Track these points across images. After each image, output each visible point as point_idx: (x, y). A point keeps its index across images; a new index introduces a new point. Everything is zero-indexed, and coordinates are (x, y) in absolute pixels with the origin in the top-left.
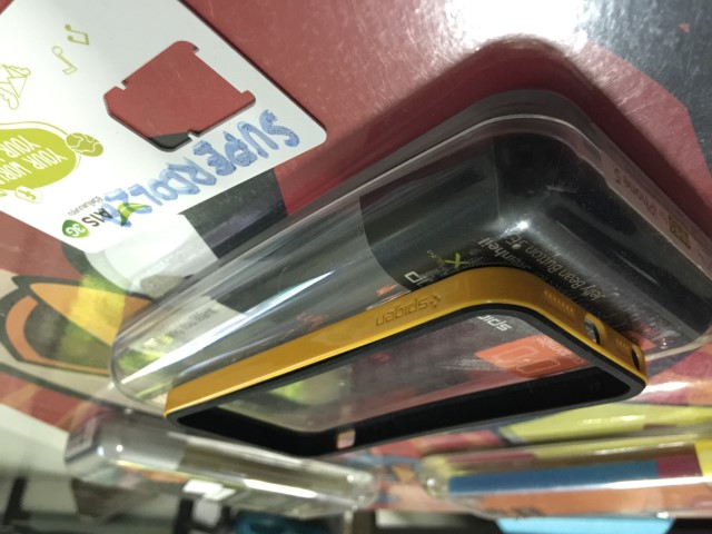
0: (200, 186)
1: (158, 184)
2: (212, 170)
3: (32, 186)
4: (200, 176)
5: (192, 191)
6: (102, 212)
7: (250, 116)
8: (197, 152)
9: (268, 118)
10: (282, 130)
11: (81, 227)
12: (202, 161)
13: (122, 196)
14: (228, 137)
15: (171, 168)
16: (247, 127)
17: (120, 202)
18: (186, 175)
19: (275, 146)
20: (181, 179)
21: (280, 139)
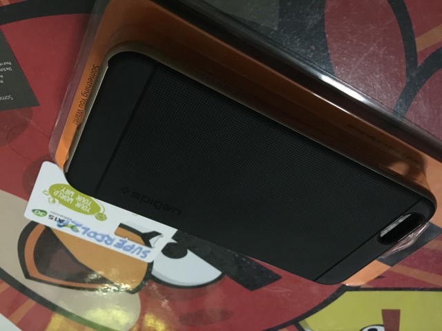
3: (60, 202)
4: (109, 242)
8: (121, 240)
11: (44, 215)
14: (134, 246)
15: (108, 236)
17: (73, 224)
18: (106, 238)
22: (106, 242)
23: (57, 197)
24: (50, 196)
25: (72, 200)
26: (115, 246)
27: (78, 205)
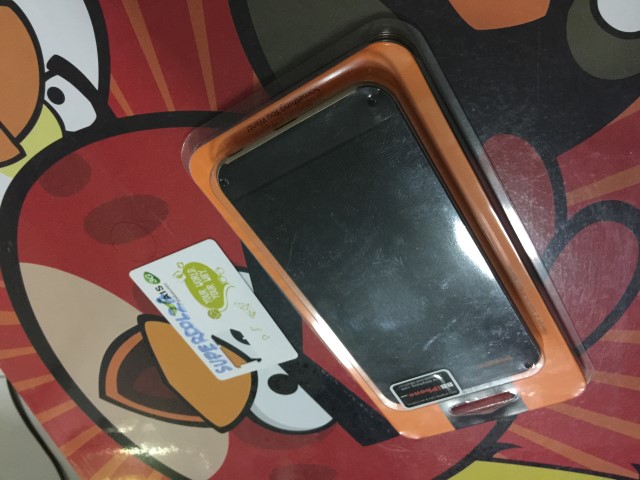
0: (190, 338)
1: (191, 326)
2: (202, 344)
3: (186, 281)
5: (187, 334)
6: (166, 297)
7: (229, 364)
8: (211, 345)
9: (230, 369)
10: (223, 370)
11: (154, 283)
12: (207, 344)
13: (181, 310)
16: (225, 362)
18: (198, 336)
19: (216, 366)
20: (194, 334)
21: (220, 368)
22: (193, 340)
23: (187, 275)
24: (181, 270)
25: (202, 284)
27: (202, 292)
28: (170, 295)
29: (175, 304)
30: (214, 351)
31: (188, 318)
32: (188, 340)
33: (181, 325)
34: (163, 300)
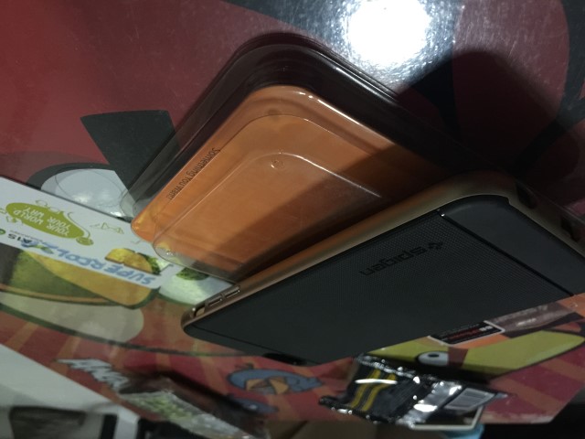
6: (25, 240)
10: (148, 281)
12: (109, 266)
18: (93, 262)
19: (137, 280)
20: (88, 262)
21: (143, 281)
22: (93, 266)
23: (19, 216)
24: (8, 214)
25: (41, 221)
26: (105, 270)
27: (51, 227)
28: (27, 238)
29: (40, 244)
30: (121, 270)
31: (67, 252)
32: (89, 267)
33: (67, 257)
34: (28, 244)
